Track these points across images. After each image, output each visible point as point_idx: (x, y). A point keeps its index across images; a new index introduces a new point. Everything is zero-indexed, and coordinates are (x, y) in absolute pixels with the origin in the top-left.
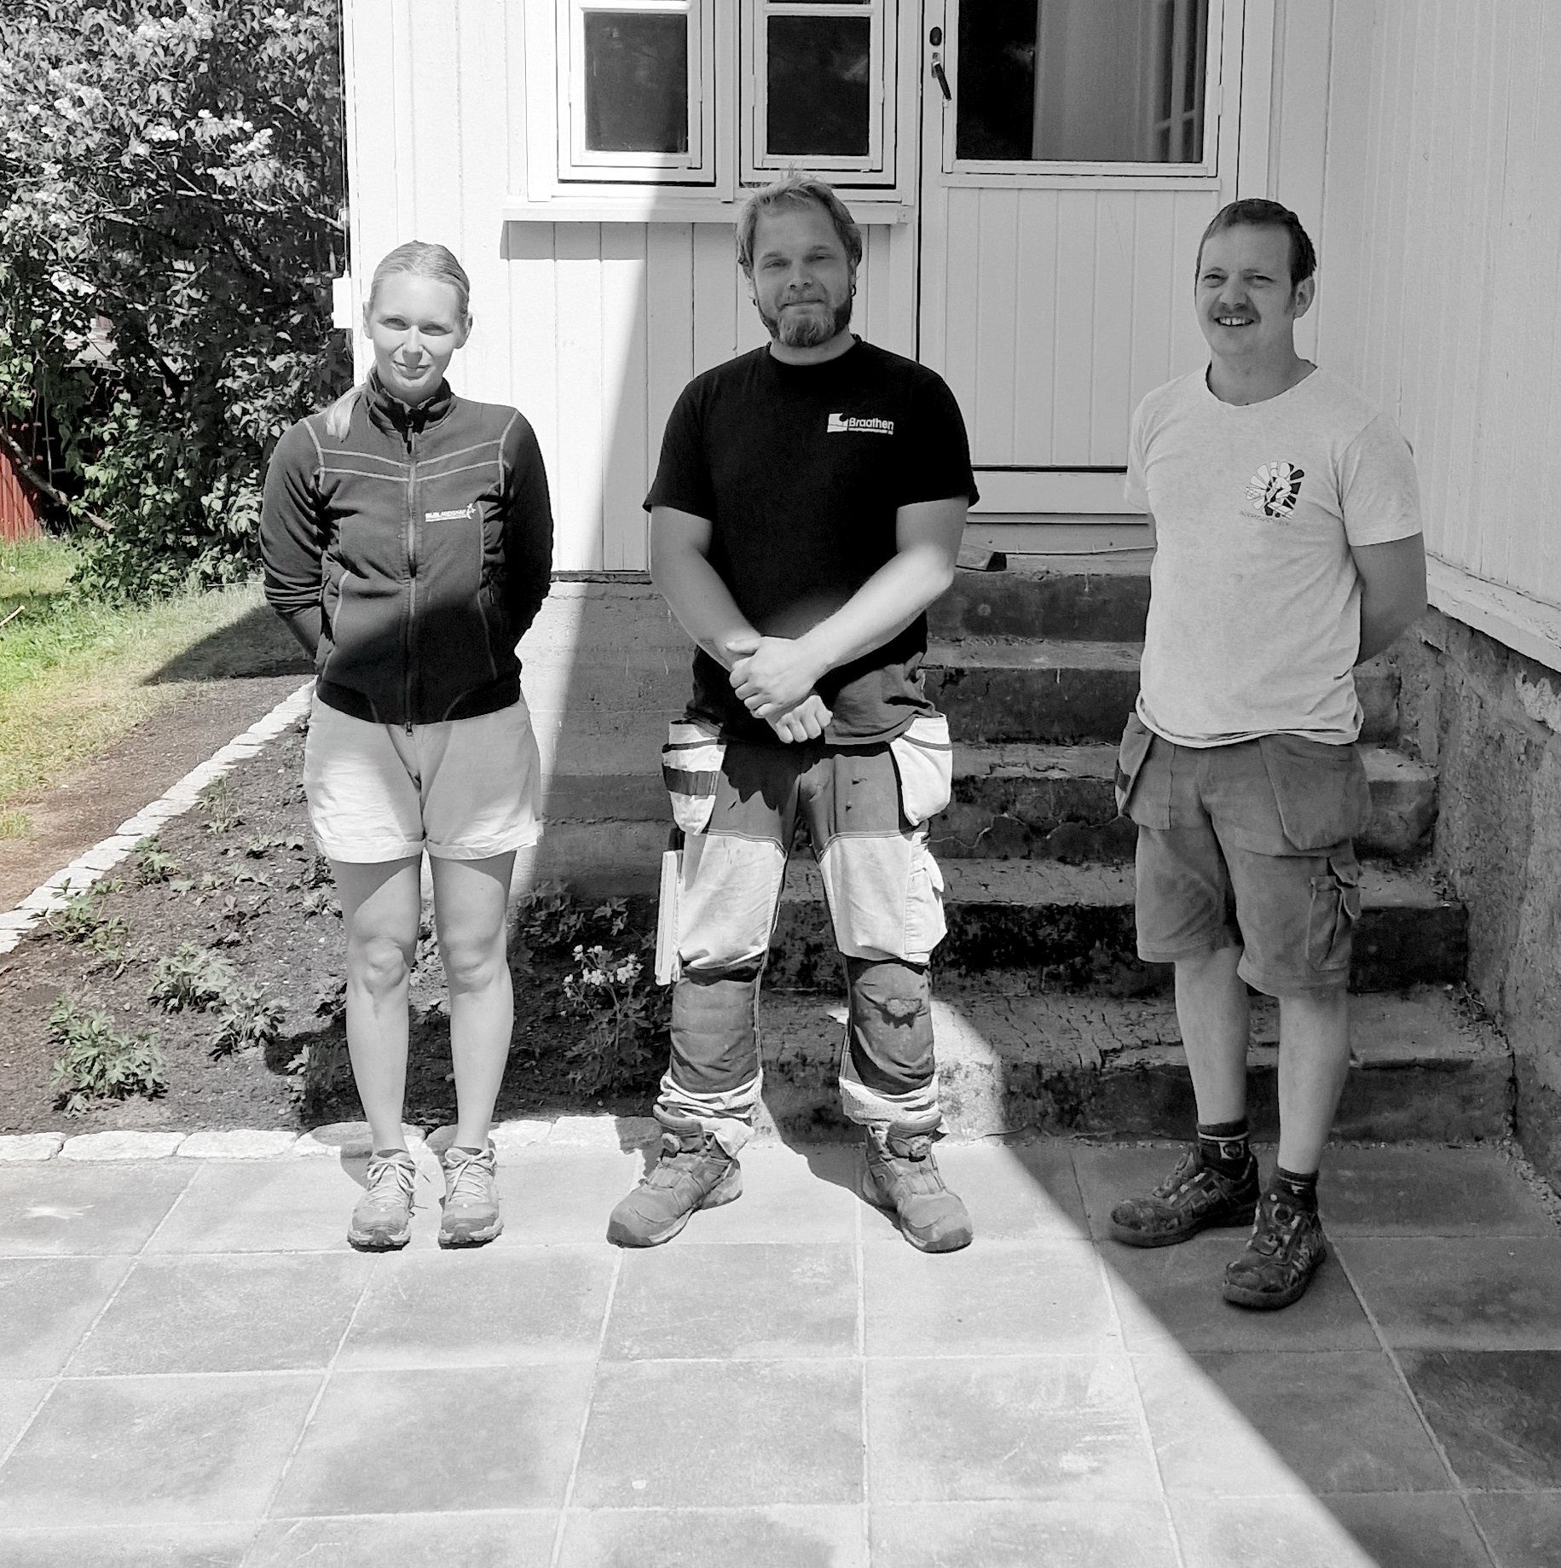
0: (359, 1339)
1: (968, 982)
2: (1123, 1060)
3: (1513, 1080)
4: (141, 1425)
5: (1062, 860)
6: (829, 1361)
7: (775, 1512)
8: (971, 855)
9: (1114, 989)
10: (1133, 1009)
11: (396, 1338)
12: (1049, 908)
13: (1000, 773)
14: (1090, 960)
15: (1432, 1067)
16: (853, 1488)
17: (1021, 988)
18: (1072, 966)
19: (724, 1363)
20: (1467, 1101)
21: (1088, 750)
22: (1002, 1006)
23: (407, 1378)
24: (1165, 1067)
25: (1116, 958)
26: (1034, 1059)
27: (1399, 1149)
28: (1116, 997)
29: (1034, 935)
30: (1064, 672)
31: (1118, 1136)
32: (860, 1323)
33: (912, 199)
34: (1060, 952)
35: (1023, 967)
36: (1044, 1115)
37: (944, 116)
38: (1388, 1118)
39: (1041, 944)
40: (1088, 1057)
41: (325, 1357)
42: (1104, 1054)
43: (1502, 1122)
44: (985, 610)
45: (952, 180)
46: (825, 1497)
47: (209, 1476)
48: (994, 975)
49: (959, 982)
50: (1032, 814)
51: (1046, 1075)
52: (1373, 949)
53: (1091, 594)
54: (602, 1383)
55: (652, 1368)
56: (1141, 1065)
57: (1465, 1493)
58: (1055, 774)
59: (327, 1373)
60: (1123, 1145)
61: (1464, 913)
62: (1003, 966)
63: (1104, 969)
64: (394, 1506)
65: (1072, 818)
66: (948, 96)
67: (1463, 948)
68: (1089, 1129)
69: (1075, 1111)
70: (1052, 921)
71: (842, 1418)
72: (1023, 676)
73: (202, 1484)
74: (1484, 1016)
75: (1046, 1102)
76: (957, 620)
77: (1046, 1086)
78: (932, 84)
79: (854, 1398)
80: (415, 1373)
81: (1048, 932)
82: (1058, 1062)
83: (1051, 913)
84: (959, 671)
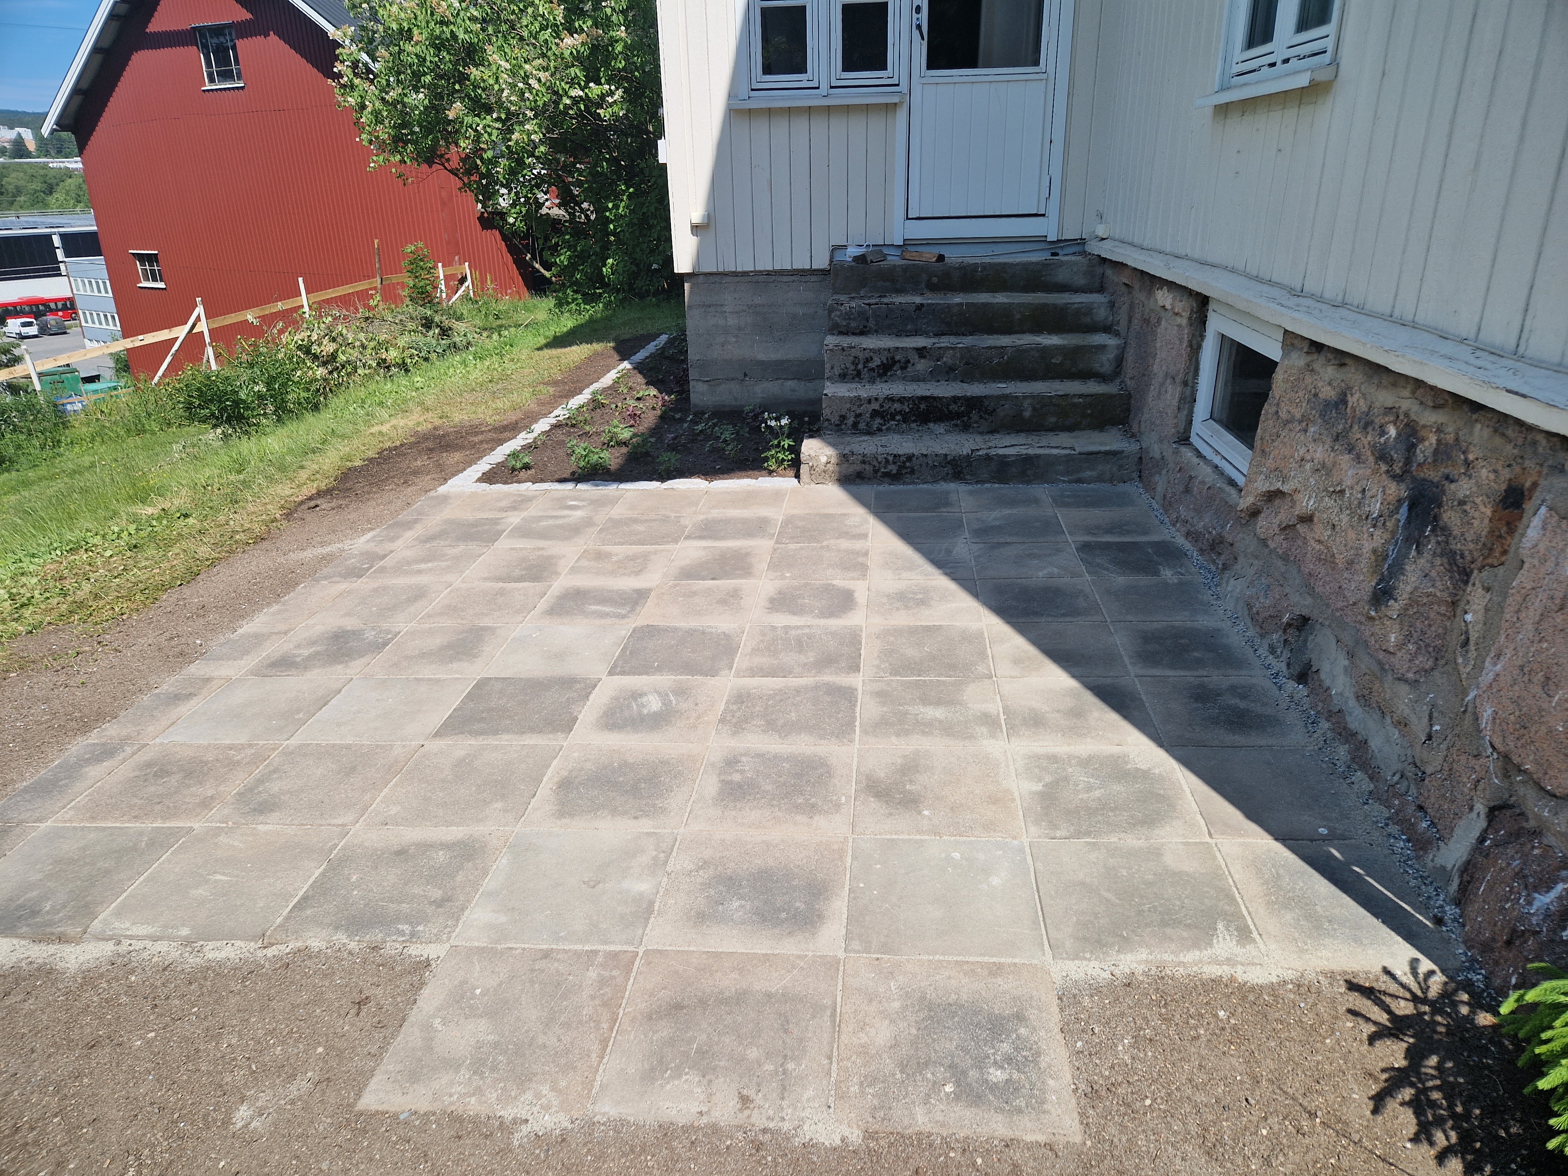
0: (688, 537)
1: (920, 428)
2: (980, 453)
3: (1140, 458)
4: (614, 559)
5: (962, 381)
6: (858, 545)
7: (835, 582)
8: (924, 380)
9: (980, 430)
10: (987, 437)
11: (701, 538)
12: (954, 397)
13: (937, 345)
14: (970, 418)
15: (1107, 453)
16: (864, 576)
17: (942, 431)
18: (963, 421)
19: (819, 545)
20: (1121, 467)
21: (976, 337)
22: (934, 436)
23: (705, 548)
24: (996, 455)
25: (981, 417)
26: (944, 452)
27: (1091, 486)
28: (981, 433)
29: (947, 408)
30: (967, 304)
31: (977, 482)
32: (870, 535)
33: (906, 91)
34: (959, 415)
35: (943, 421)
36: (947, 474)
37: (921, 49)
38: (1088, 474)
39: (950, 412)
40: (966, 451)
41: (677, 542)
42: (973, 451)
43: (1135, 475)
44: (935, 280)
45: (924, 81)
46: (853, 579)
47: (640, 571)
48: (931, 425)
49: (916, 428)
50: (950, 362)
51: (949, 458)
52: (1089, 411)
53: (982, 272)
54: (775, 550)
55: (792, 546)
56: (987, 454)
57: (1089, 579)
58: (961, 345)
59: (678, 546)
60: (979, 486)
61: (1130, 396)
62: (935, 422)
63: (976, 422)
64: (703, 579)
65: (967, 364)
66: (923, 38)
67: (1128, 410)
68: (965, 479)
69: (960, 472)
70: (955, 403)
71: (861, 559)
72: (949, 306)
73: (638, 573)
74: (1133, 436)
75: (948, 469)
76: (923, 285)
77: (949, 463)
78: (916, 33)
79: (866, 554)
80: (709, 547)
81: (953, 407)
82: (954, 453)
83: (955, 399)
84: (922, 305)
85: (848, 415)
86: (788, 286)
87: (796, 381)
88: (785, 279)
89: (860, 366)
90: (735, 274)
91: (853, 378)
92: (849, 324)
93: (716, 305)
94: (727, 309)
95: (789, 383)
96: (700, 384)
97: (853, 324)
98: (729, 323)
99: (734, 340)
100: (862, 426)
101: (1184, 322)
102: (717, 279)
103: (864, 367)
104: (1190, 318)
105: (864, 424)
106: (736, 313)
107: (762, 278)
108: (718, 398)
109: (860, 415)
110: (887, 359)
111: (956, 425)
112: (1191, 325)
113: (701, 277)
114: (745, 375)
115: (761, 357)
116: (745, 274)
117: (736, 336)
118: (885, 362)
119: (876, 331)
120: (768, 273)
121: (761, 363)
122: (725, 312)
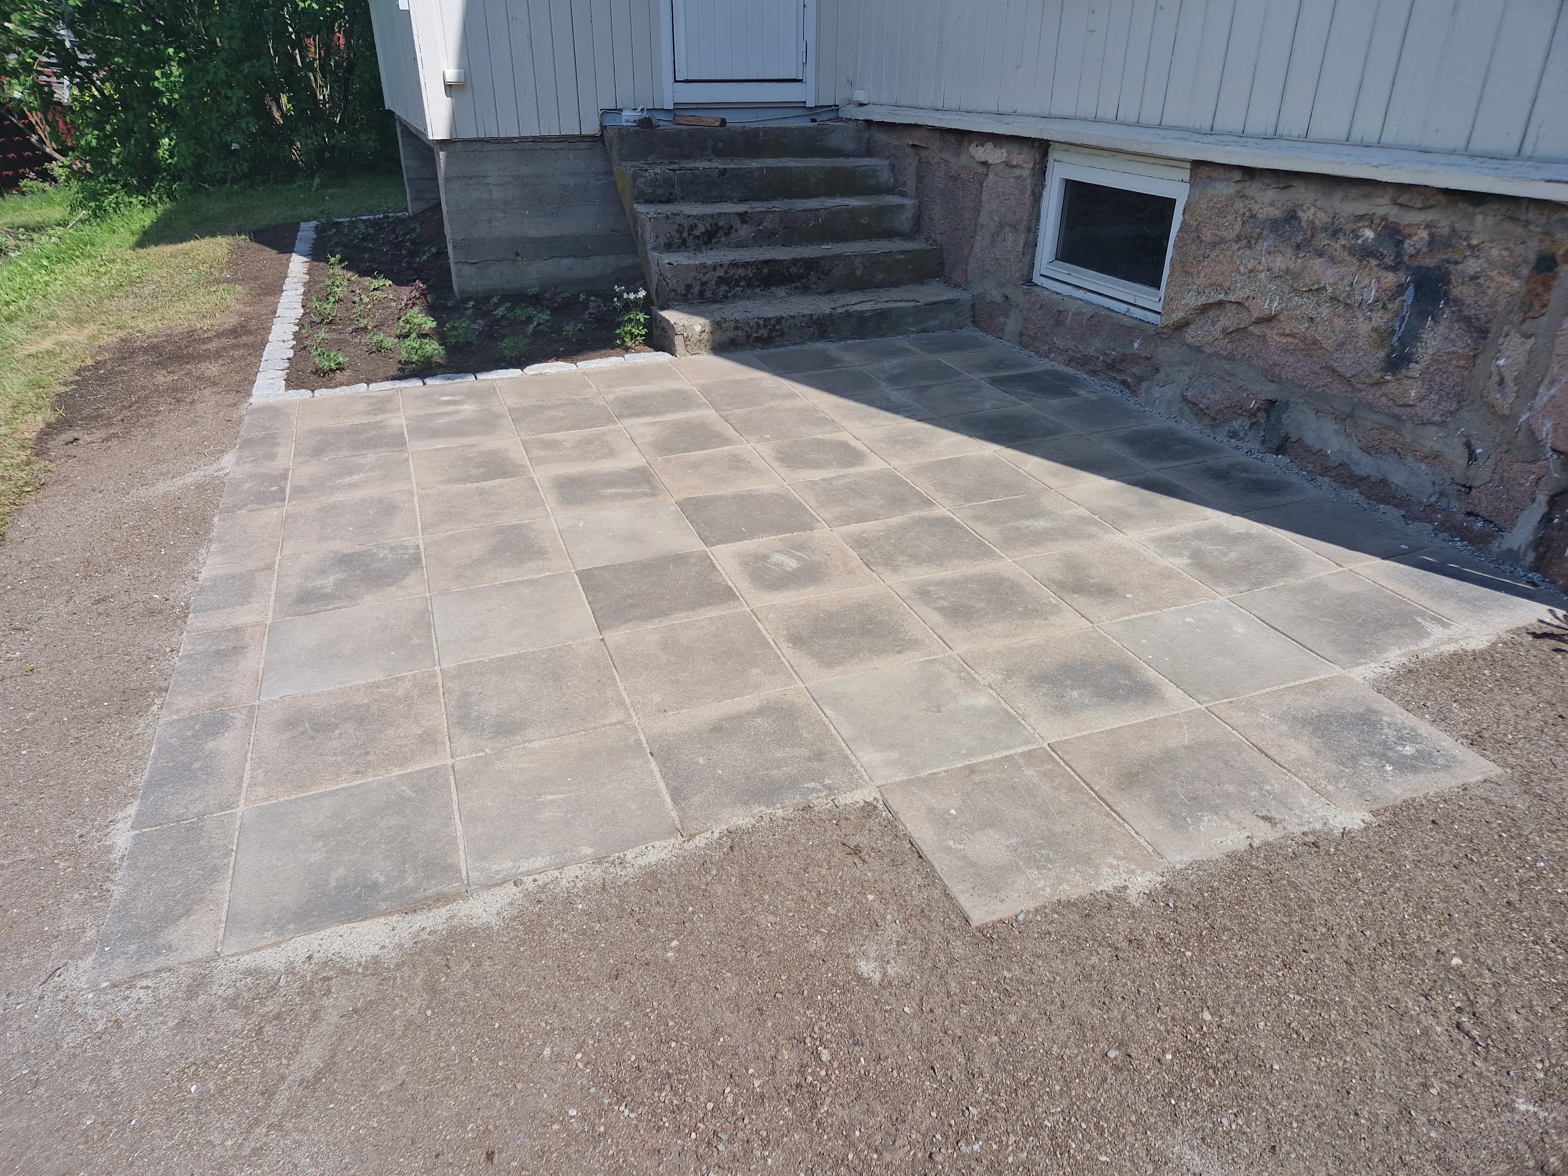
0: (621, 416)
1: (764, 293)
2: (839, 310)
3: (974, 304)
4: (568, 445)
5: (783, 245)
6: (799, 403)
7: (819, 437)
8: (748, 246)
9: (819, 290)
10: (834, 296)
11: (635, 415)
12: (793, 259)
13: (753, 210)
14: (809, 280)
15: (946, 302)
16: (838, 429)
17: (784, 294)
18: (803, 283)
19: (763, 408)
20: (957, 314)
24: (855, 311)
25: (819, 278)
27: (936, 334)
28: (820, 294)
29: (788, 271)
30: (767, 168)
31: (840, 340)
34: (799, 277)
35: (784, 285)
36: (814, 334)
38: (932, 323)
39: (790, 275)
41: (615, 422)
42: (831, 309)
43: (969, 321)
44: (720, 145)
46: (831, 432)
48: (773, 289)
49: (761, 293)
50: (770, 226)
51: (814, 318)
52: (910, 267)
53: (763, 136)
54: (723, 417)
56: (846, 312)
57: (1029, 405)
58: (775, 210)
59: (620, 426)
60: (842, 343)
61: (942, 250)
62: (777, 285)
63: (815, 283)
65: (786, 227)
68: (830, 338)
69: (825, 331)
70: (795, 265)
72: (751, 171)
74: (960, 286)
75: (814, 329)
76: (708, 151)
77: (814, 322)
81: (794, 270)
82: (818, 313)
83: (795, 261)
84: (725, 169)
85: (693, 284)
86: (557, 154)
87: (572, 259)
88: (554, 146)
89: (685, 234)
90: (497, 141)
91: (679, 247)
92: (655, 191)
93: (479, 176)
94: (491, 180)
95: (566, 262)
96: (466, 267)
97: (659, 192)
98: (494, 197)
99: (501, 215)
100: (708, 294)
101: (1026, 173)
102: (477, 146)
103: (690, 235)
104: (1033, 169)
105: (710, 292)
106: (501, 185)
107: (527, 146)
108: (488, 282)
109: (706, 283)
110: (711, 225)
111: (796, 288)
112: (1034, 176)
113: (459, 145)
114: (517, 254)
115: (533, 233)
116: (508, 140)
117: (504, 211)
118: (709, 228)
119: (683, 199)
120: (535, 140)
121: (533, 240)
122: (489, 184)
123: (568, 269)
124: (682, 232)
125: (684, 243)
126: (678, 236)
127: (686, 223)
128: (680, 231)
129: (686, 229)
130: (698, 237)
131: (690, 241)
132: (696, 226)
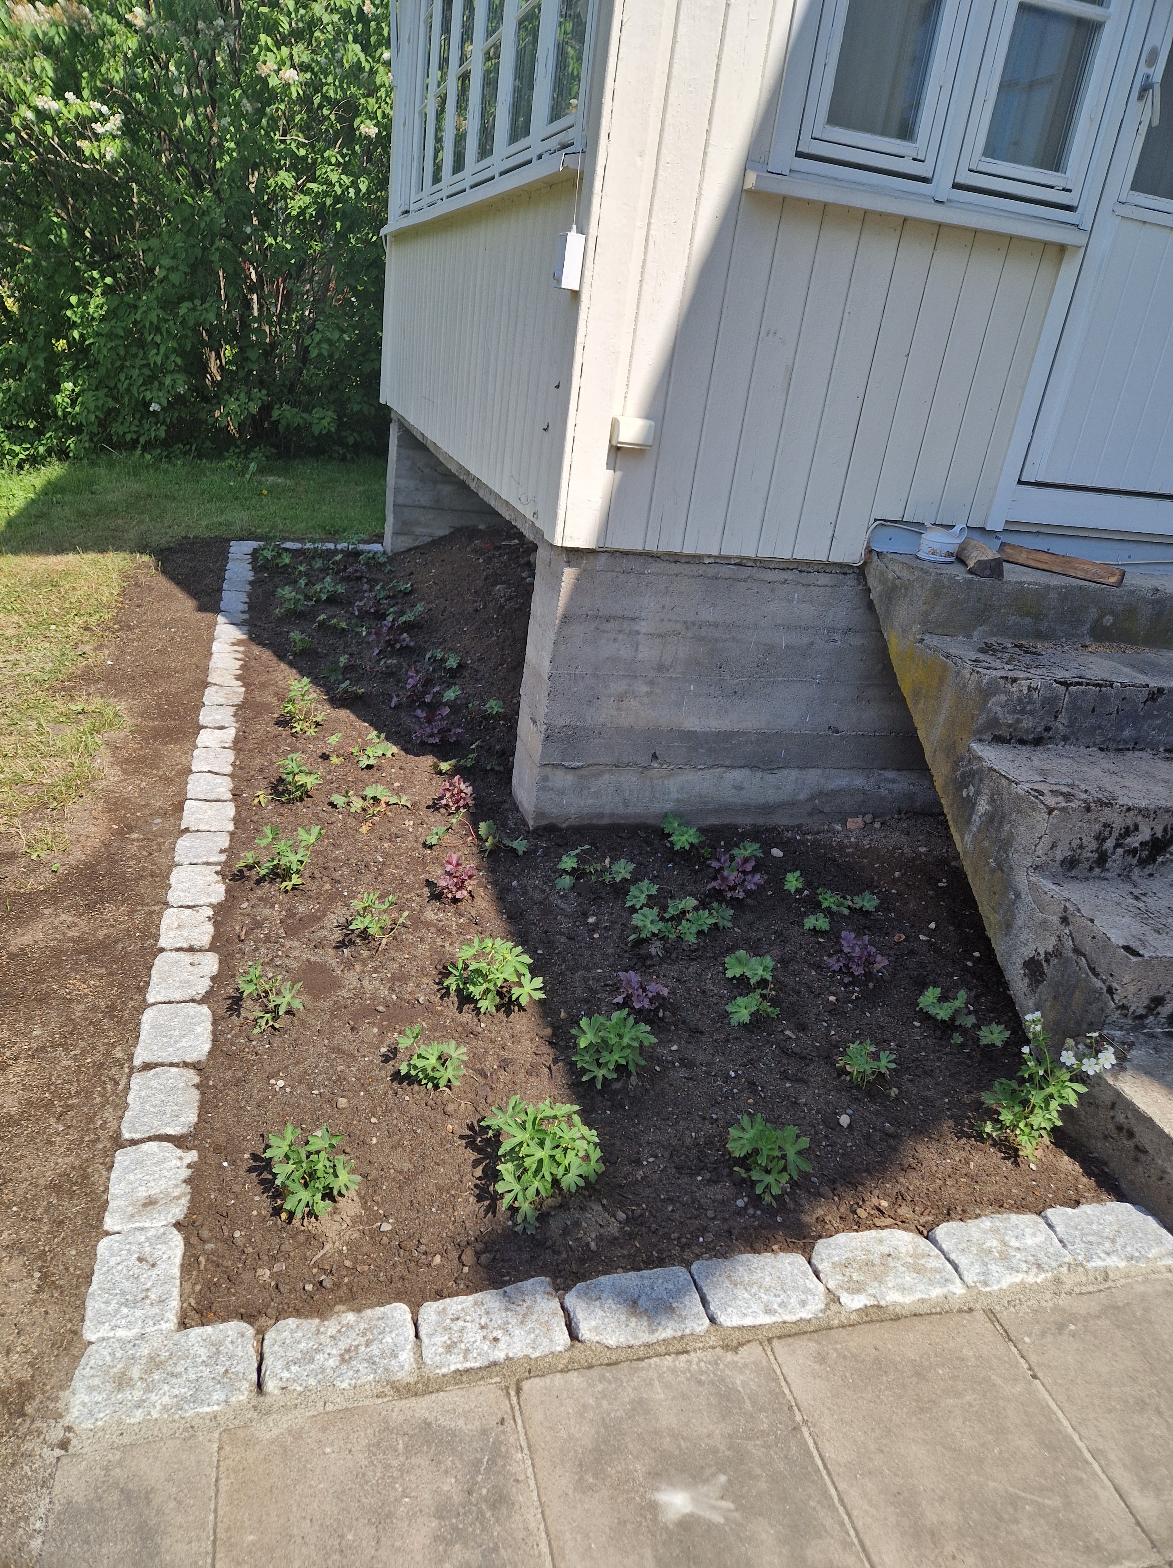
33: (1086, 225)
44: (1108, 620)
45: (1123, 210)
76: (1085, 629)
84: (1161, 691)
86: (772, 590)
87: (747, 771)
88: (770, 576)
89: (1109, 844)
90: (675, 558)
91: (1091, 869)
92: (1018, 721)
93: (623, 617)
94: (643, 627)
95: (737, 775)
96: (560, 773)
97: (1027, 723)
98: (640, 656)
99: (645, 689)
102: (635, 564)
103: (1118, 845)
106: (660, 636)
107: (726, 571)
108: (590, 801)
110: (1165, 830)
113: (603, 558)
114: (655, 757)
115: (692, 723)
116: (696, 559)
117: (652, 683)
118: (1159, 835)
119: (1065, 739)
120: (741, 563)
121: (689, 736)
122: (638, 633)
123: (735, 787)
124: (1104, 840)
125: (1102, 859)
126: (1094, 845)
127: (1118, 822)
128: (1100, 839)
129: (1115, 834)
130: (1133, 852)
131: (1117, 860)
132: (1136, 827)
